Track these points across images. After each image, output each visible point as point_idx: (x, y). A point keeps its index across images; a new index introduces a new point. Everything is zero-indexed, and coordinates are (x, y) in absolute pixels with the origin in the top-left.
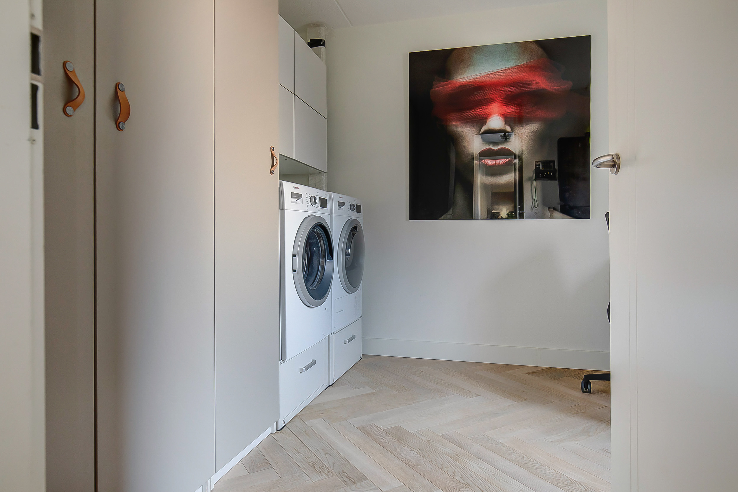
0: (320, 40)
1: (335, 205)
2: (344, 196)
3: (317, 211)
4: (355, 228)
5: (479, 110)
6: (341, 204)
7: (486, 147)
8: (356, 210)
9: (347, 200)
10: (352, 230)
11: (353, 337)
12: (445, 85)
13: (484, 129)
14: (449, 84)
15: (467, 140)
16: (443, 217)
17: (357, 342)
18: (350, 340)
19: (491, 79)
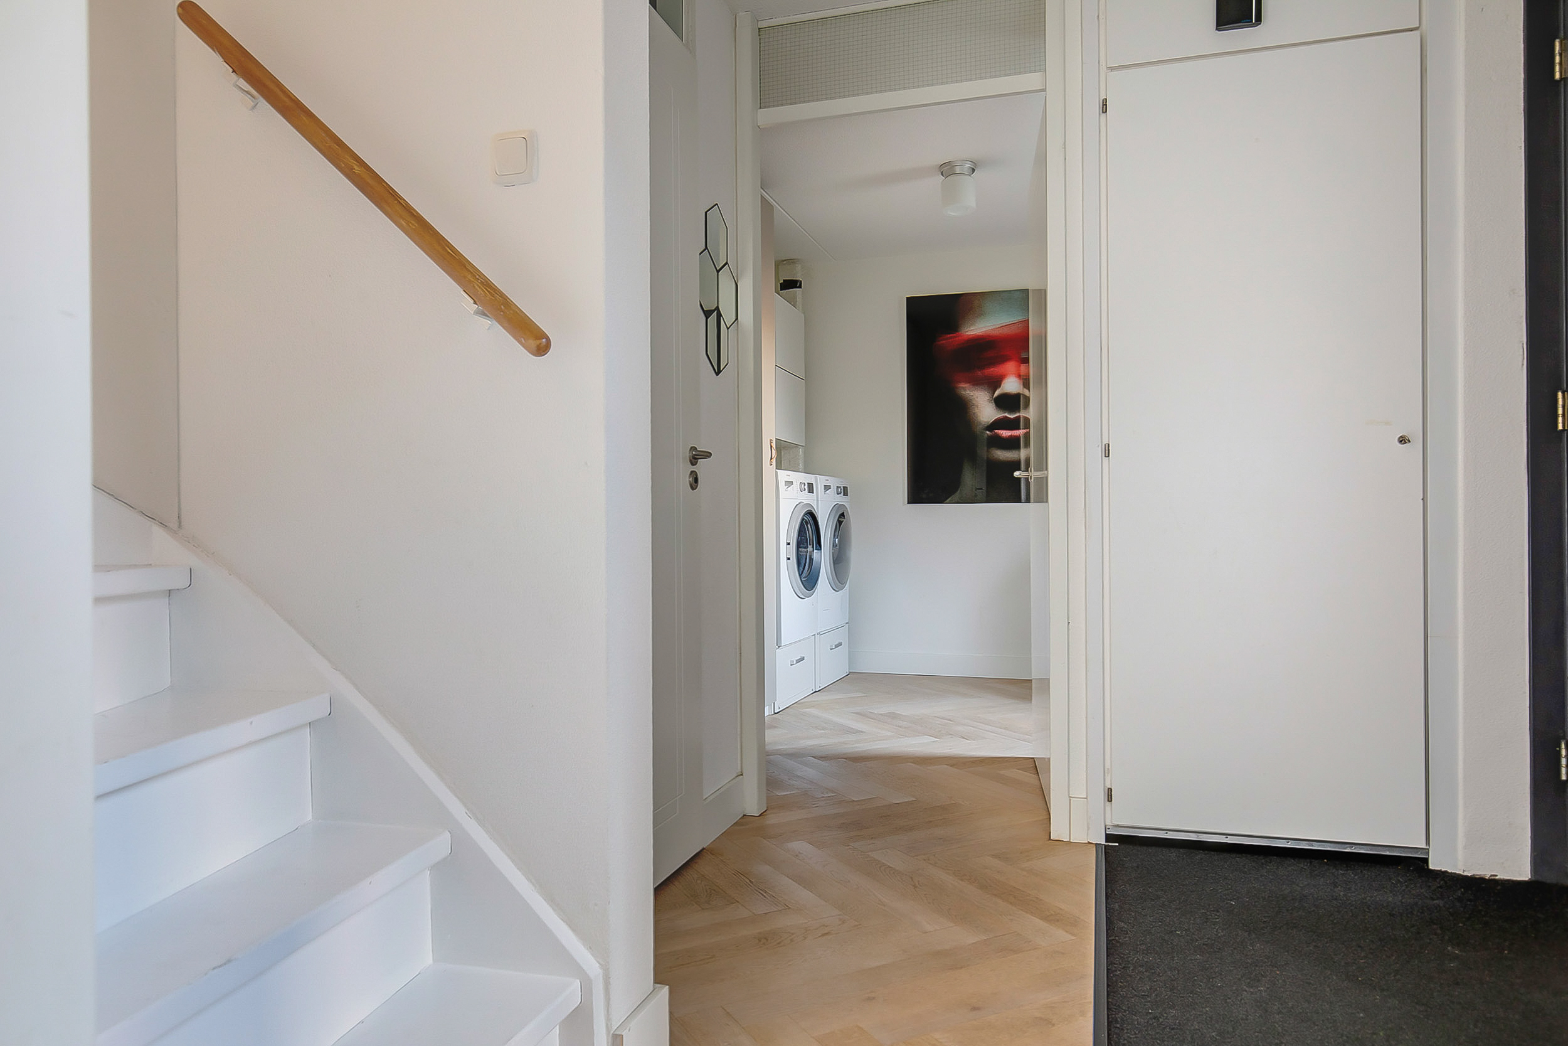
0: (796, 281)
1: (821, 489)
2: (831, 478)
3: (806, 498)
4: (842, 515)
5: (992, 369)
6: (827, 488)
7: (1000, 415)
8: (842, 493)
9: (833, 482)
10: (839, 517)
11: (840, 644)
12: (951, 338)
13: (997, 393)
14: (955, 337)
15: (977, 406)
16: (948, 501)
17: (844, 648)
18: (836, 646)
19: (1006, 331)
